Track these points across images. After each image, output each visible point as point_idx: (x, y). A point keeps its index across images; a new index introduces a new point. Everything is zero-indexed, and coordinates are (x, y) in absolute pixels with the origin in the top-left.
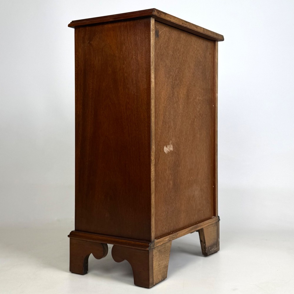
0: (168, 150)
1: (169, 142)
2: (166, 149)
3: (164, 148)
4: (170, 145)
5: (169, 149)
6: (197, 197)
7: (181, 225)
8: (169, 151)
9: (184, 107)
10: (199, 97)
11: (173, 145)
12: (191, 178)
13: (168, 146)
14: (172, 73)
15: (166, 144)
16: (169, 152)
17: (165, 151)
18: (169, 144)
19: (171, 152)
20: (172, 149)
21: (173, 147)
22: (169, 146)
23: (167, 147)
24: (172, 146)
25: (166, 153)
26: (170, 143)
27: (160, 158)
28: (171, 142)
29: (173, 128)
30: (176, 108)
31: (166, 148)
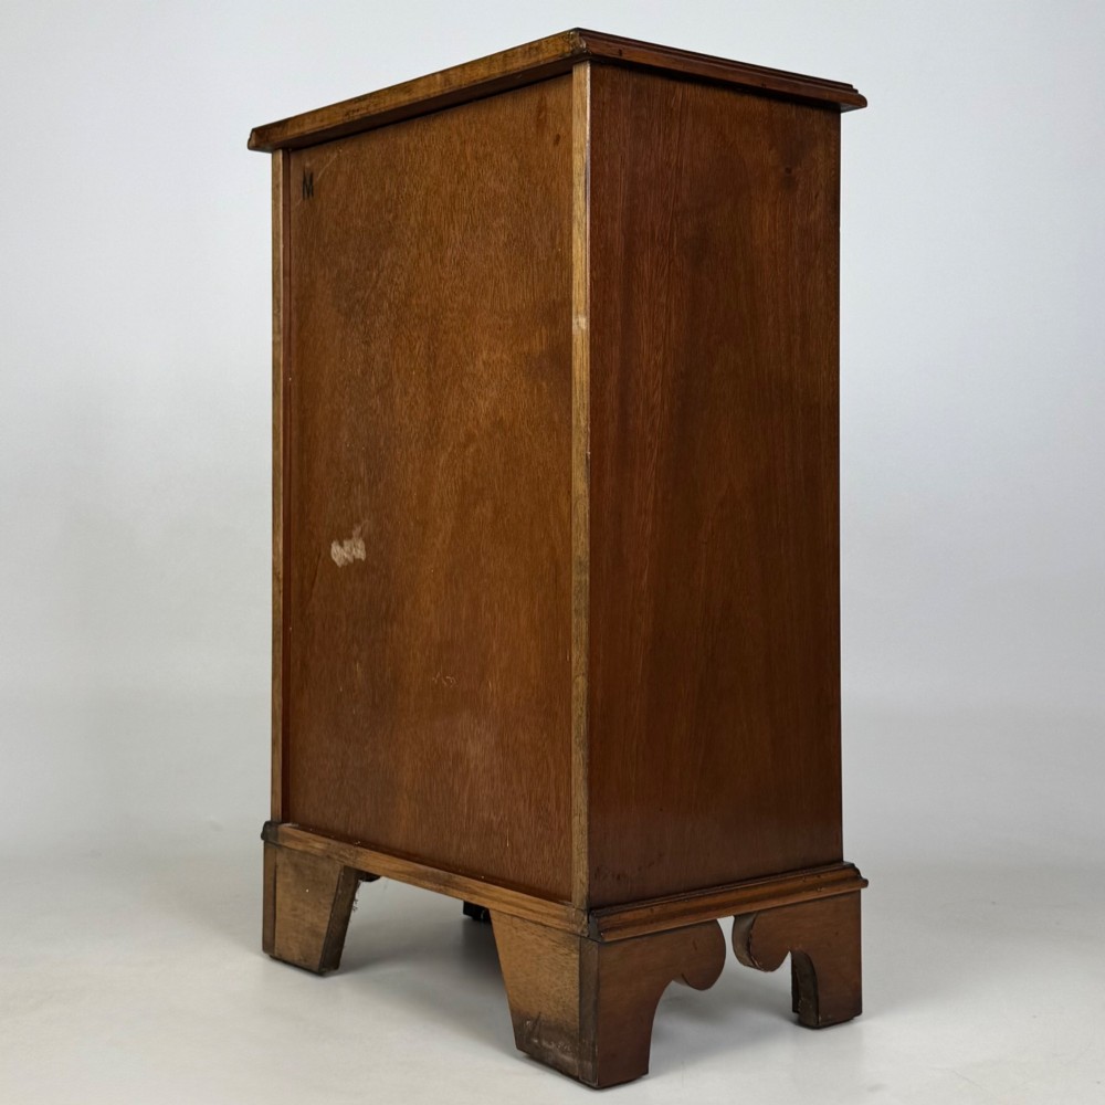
0: (346, 555)
1: (353, 528)
2: (340, 553)
3: (330, 547)
4: (354, 538)
5: (349, 553)
6: (476, 767)
7: (398, 839)
8: (351, 560)
9: (416, 402)
10: (492, 349)
11: (365, 540)
12: (448, 681)
13: (345, 543)
14: (363, 292)
15: (342, 536)
16: (349, 563)
17: (336, 560)
18: (350, 537)
19: (354, 567)
20: (360, 554)
21: (366, 549)
22: (351, 542)
23: (342, 545)
24: (361, 544)
25: (339, 564)
26: (354, 533)
27: (317, 579)
28: (358, 530)
29: (366, 480)
30: (378, 412)
31: (338, 548)
